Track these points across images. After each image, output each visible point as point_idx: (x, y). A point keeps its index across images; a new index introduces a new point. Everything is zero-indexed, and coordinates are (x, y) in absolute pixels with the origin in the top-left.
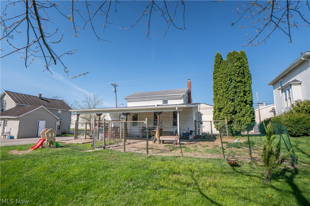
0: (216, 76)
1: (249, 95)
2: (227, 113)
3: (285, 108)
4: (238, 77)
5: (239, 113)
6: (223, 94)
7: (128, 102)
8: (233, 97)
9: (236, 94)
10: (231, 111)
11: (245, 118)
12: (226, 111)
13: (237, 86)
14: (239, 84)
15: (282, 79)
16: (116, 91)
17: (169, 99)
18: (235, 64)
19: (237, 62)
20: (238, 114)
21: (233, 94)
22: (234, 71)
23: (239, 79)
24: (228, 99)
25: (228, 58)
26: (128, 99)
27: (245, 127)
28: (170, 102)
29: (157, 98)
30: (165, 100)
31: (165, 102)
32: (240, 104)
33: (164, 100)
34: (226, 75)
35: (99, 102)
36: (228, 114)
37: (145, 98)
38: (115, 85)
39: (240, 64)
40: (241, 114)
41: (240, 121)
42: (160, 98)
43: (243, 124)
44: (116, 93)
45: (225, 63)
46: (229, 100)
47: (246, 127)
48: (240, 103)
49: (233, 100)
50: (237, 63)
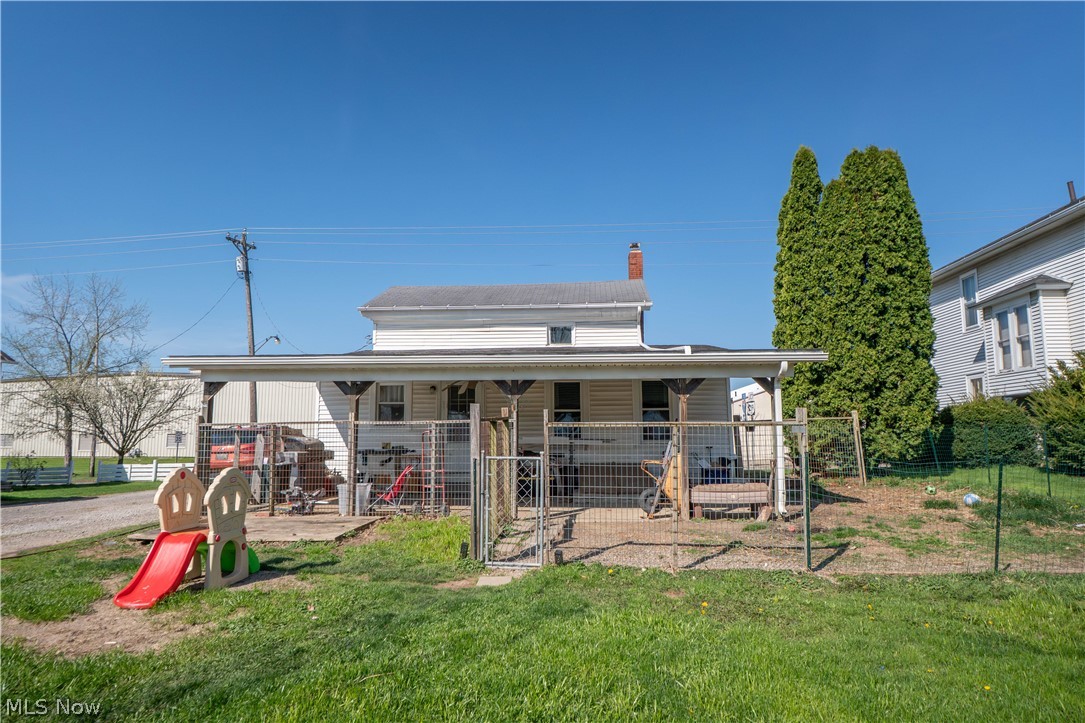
0: (801, 239)
1: (926, 322)
2: (849, 390)
3: (996, 373)
4: (890, 250)
5: (891, 389)
6: (836, 316)
7: (378, 326)
8: (874, 327)
9: (886, 316)
10: (867, 380)
11: (914, 408)
12: (846, 381)
13: (892, 286)
14: (896, 278)
15: (975, 271)
16: (247, 273)
17: (579, 324)
18: (880, 202)
19: (886, 192)
20: (889, 393)
21: (874, 315)
22: (876, 226)
23: (895, 260)
24: (856, 334)
25: (852, 173)
26: (378, 314)
27: (911, 443)
28: (581, 337)
29: (527, 317)
30: (562, 325)
31: (560, 334)
32: (898, 355)
33: (554, 326)
34: (847, 241)
35: (123, 321)
36: (855, 391)
37: (470, 314)
38: (245, 246)
39: (897, 203)
40: (900, 394)
41: (896, 419)
42: (539, 317)
43: (908, 430)
44: (248, 280)
45: (841, 194)
46: (859, 337)
47: (916, 443)
48: (899, 351)
49: (873, 341)
50: (888, 195)
